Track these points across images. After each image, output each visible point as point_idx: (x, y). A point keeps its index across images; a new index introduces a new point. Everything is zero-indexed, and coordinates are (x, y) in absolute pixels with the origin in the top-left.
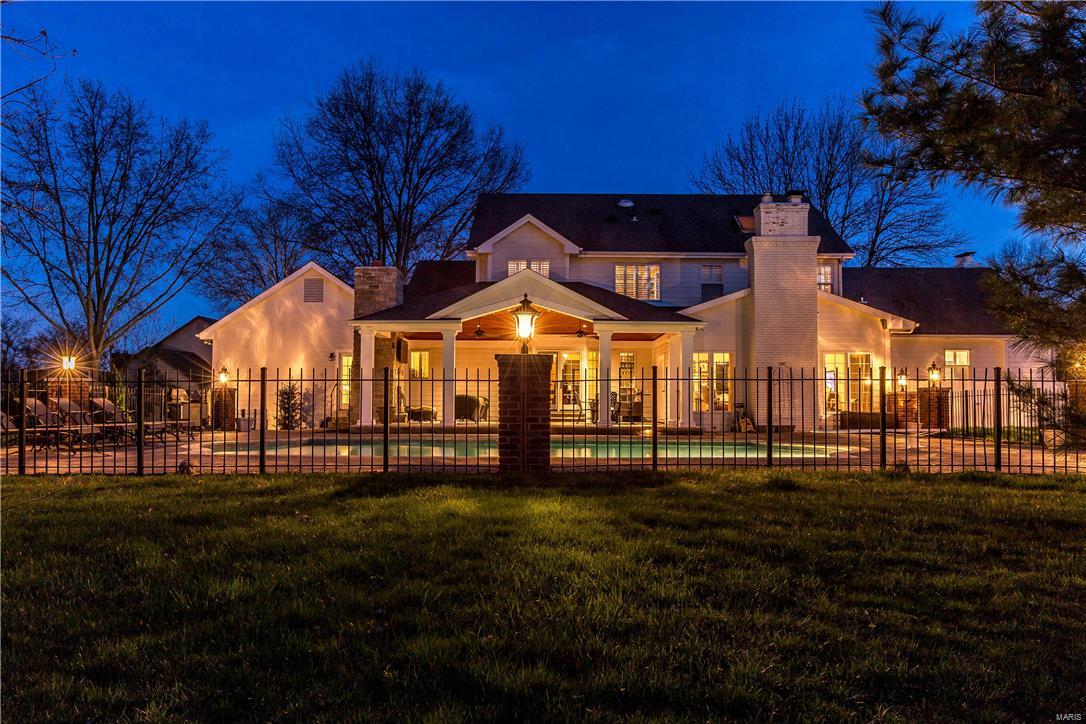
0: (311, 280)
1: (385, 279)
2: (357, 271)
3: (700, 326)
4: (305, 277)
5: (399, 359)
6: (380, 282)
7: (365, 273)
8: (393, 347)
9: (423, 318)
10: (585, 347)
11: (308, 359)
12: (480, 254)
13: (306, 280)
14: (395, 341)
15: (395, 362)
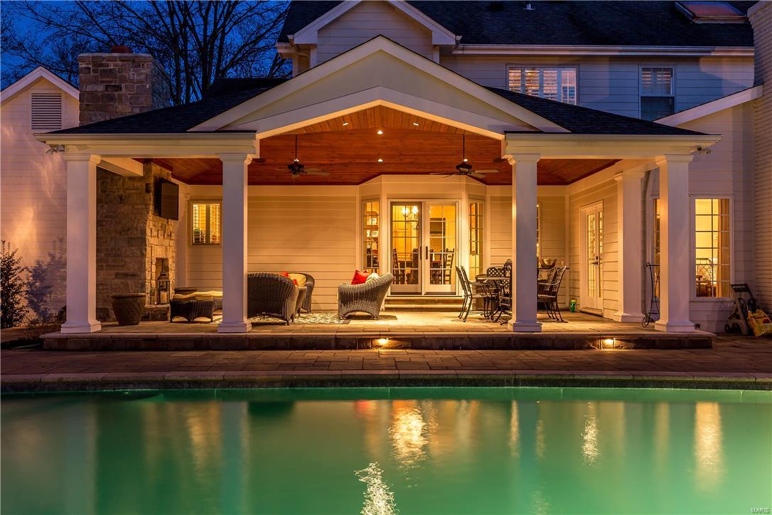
0: (42, 96)
1: (132, 74)
2: (83, 60)
3: (705, 143)
4: (31, 91)
5: (158, 211)
6: (123, 80)
7: (97, 63)
8: (148, 191)
9: (184, 131)
10: (464, 195)
11: (40, 216)
12: (298, 47)
13: (35, 97)
14: (152, 181)
15: (151, 216)
